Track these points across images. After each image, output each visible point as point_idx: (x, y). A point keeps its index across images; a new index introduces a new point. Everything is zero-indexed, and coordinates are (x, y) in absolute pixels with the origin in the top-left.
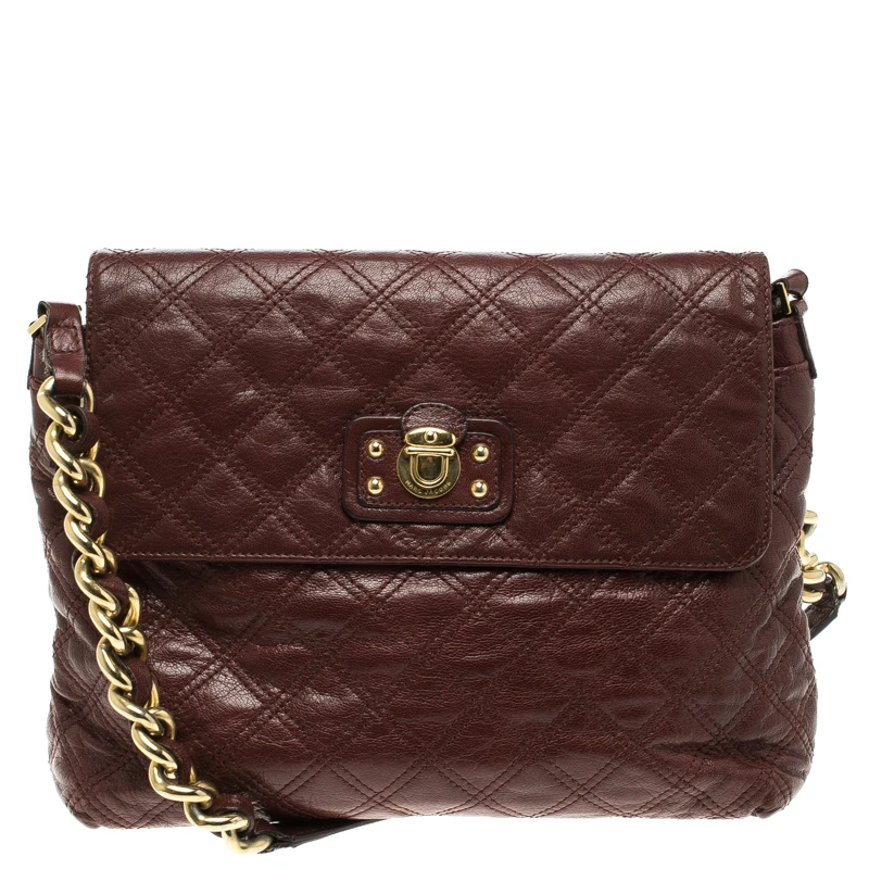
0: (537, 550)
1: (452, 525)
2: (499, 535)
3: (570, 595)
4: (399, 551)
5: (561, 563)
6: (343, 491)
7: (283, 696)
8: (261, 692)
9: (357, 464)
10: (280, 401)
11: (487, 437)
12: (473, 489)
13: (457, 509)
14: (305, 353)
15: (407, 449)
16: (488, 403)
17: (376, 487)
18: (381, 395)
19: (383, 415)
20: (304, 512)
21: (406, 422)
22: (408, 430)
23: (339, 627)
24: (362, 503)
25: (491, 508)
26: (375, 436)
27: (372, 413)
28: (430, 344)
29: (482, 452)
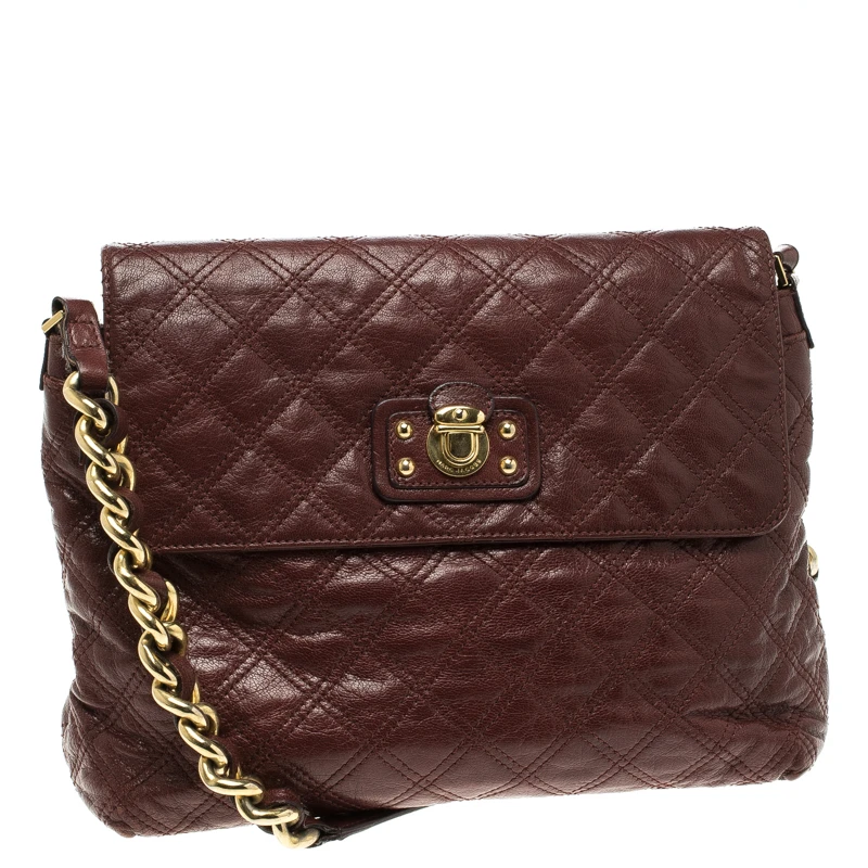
0: (569, 524)
1: (483, 503)
2: (530, 510)
3: (602, 567)
4: (433, 532)
5: (592, 535)
6: (373, 473)
7: (324, 685)
8: (302, 683)
9: (387, 445)
10: (305, 387)
11: (513, 414)
12: (502, 466)
13: (488, 487)
14: (328, 338)
15: (437, 428)
16: (511, 381)
17: (406, 468)
18: (405, 377)
19: (408, 396)
20: (334, 497)
21: (434, 401)
22: (436, 409)
23: (378, 611)
24: (393, 485)
25: (522, 484)
26: (401, 418)
27: (397, 396)
28: (450, 325)
29: (509, 429)
